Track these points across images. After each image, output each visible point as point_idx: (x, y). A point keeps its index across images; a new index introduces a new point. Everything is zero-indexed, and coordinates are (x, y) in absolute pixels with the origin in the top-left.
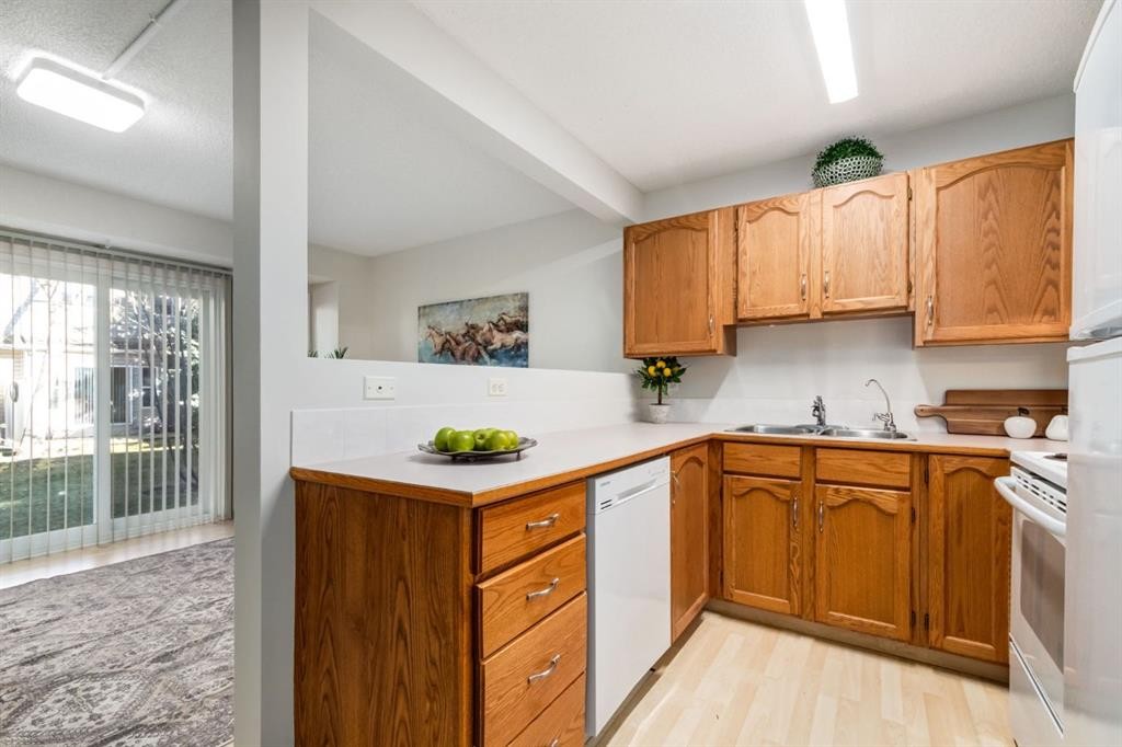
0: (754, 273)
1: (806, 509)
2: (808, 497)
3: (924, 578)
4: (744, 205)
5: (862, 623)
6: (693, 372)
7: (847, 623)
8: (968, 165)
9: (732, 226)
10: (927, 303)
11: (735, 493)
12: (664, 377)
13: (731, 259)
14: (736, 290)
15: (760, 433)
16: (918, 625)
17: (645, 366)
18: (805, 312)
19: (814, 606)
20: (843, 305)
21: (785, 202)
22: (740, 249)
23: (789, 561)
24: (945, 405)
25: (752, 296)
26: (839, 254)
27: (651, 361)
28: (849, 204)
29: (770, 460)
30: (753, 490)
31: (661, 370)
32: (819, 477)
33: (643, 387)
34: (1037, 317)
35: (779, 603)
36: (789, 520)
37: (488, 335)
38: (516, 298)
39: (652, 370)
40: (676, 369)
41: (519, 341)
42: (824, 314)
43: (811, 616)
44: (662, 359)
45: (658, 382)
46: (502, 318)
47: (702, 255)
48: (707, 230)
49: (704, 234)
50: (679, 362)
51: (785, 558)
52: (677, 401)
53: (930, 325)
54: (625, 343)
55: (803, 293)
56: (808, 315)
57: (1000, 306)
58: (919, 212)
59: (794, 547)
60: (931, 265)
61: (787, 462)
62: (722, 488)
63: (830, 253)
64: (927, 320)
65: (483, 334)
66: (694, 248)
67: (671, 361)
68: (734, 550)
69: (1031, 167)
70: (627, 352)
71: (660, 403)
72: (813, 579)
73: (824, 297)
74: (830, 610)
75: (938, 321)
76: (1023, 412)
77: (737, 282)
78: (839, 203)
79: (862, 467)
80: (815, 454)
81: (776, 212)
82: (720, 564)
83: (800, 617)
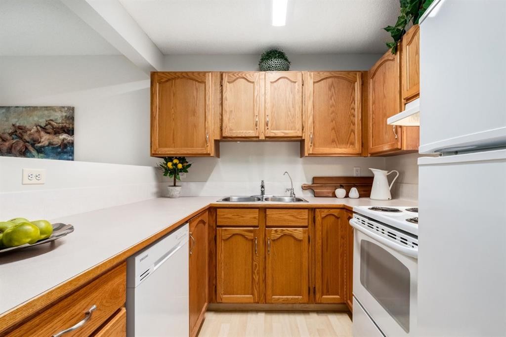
0: (231, 111)
1: (261, 242)
2: (262, 236)
3: (313, 270)
4: (226, 73)
5: (287, 299)
6: (196, 166)
7: (281, 300)
8: (325, 74)
9: (219, 83)
10: (310, 136)
11: (223, 238)
12: (178, 169)
13: (219, 102)
14: (222, 120)
15: (234, 202)
16: (311, 294)
17: (165, 162)
18: (257, 135)
19: (265, 295)
20: (275, 134)
21: (247, 75)
22: (224, 97)
23: (253, 273)
24: (313, 184)
25: (230, 124)
26: (273, 107)
27: (169, 159)
28: (277, 82)
29: (243, 217)
30: (234, 235)
31: (176, 165)
32: (268, 224)
33: (165, 175)
34: (349, 145)
35: (247, 298)
36: (253, 250)
37: (36, 136)
38: (63, 109)
39: (170, 164)
40: (186, 164)
41: (65, 142)
42: (266, 137)
43: (264, 301)
44: (176, 158)
45: (174, 172)
46: (50, 124)
47: (202, 97)
48: (205, 82)
49: (204, 84)
50: (187, 160)
51: (250, 272)
52: (185, 184)
53: (311, 146)
54: (151, 147)
55: (256, 125)
56: (258, 137)
57: (336, 140)
58: (306, 92)
59: (256, 264)
60: (311, 118)
61: (251, 217)
62: (216, 236)
63: (269, 105)
64: (310, 144)
65: (31, 134)
66: (197, 92)
67: (182, 160)
68: (223, 272)
69: (346, 80)
70: (153, 152)
71: (175, 185)
72: (265, 280)
73: (266, 128)
74: (273, 295)
75: (314, 145)
76: (341, 187)
77: (222, 115)
78: (273, 81)
79: (287, 217)
80: (265, 212)
81: (243, 80)
82: (214, 282)
83: (258, 303)
